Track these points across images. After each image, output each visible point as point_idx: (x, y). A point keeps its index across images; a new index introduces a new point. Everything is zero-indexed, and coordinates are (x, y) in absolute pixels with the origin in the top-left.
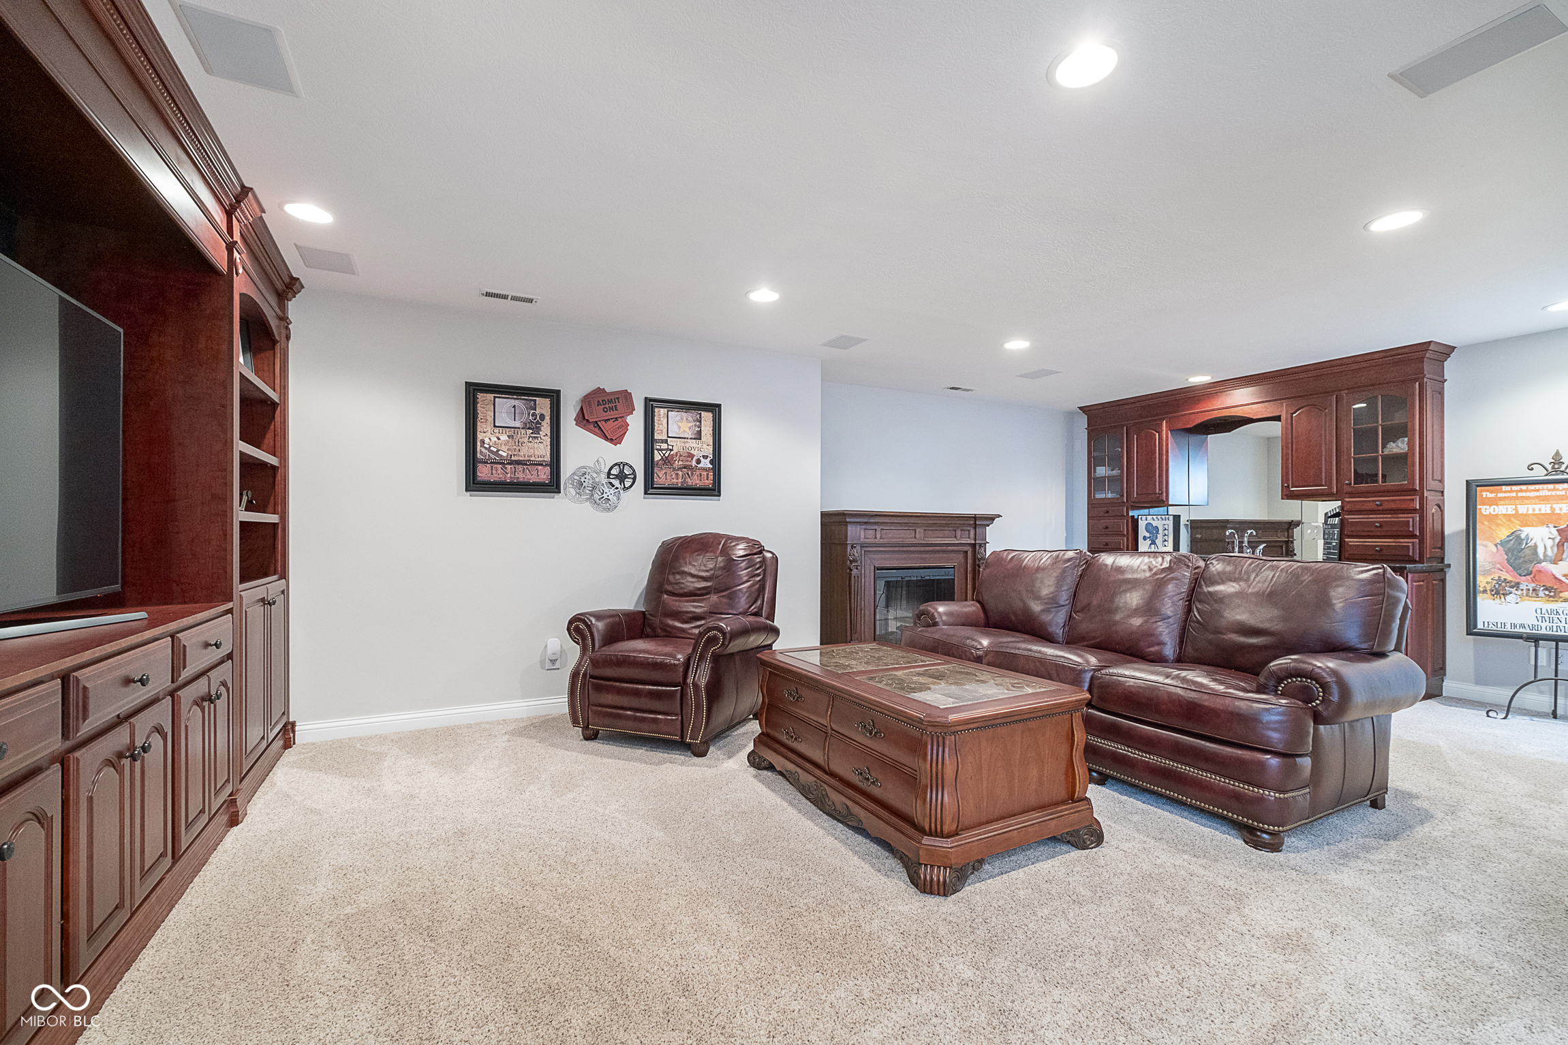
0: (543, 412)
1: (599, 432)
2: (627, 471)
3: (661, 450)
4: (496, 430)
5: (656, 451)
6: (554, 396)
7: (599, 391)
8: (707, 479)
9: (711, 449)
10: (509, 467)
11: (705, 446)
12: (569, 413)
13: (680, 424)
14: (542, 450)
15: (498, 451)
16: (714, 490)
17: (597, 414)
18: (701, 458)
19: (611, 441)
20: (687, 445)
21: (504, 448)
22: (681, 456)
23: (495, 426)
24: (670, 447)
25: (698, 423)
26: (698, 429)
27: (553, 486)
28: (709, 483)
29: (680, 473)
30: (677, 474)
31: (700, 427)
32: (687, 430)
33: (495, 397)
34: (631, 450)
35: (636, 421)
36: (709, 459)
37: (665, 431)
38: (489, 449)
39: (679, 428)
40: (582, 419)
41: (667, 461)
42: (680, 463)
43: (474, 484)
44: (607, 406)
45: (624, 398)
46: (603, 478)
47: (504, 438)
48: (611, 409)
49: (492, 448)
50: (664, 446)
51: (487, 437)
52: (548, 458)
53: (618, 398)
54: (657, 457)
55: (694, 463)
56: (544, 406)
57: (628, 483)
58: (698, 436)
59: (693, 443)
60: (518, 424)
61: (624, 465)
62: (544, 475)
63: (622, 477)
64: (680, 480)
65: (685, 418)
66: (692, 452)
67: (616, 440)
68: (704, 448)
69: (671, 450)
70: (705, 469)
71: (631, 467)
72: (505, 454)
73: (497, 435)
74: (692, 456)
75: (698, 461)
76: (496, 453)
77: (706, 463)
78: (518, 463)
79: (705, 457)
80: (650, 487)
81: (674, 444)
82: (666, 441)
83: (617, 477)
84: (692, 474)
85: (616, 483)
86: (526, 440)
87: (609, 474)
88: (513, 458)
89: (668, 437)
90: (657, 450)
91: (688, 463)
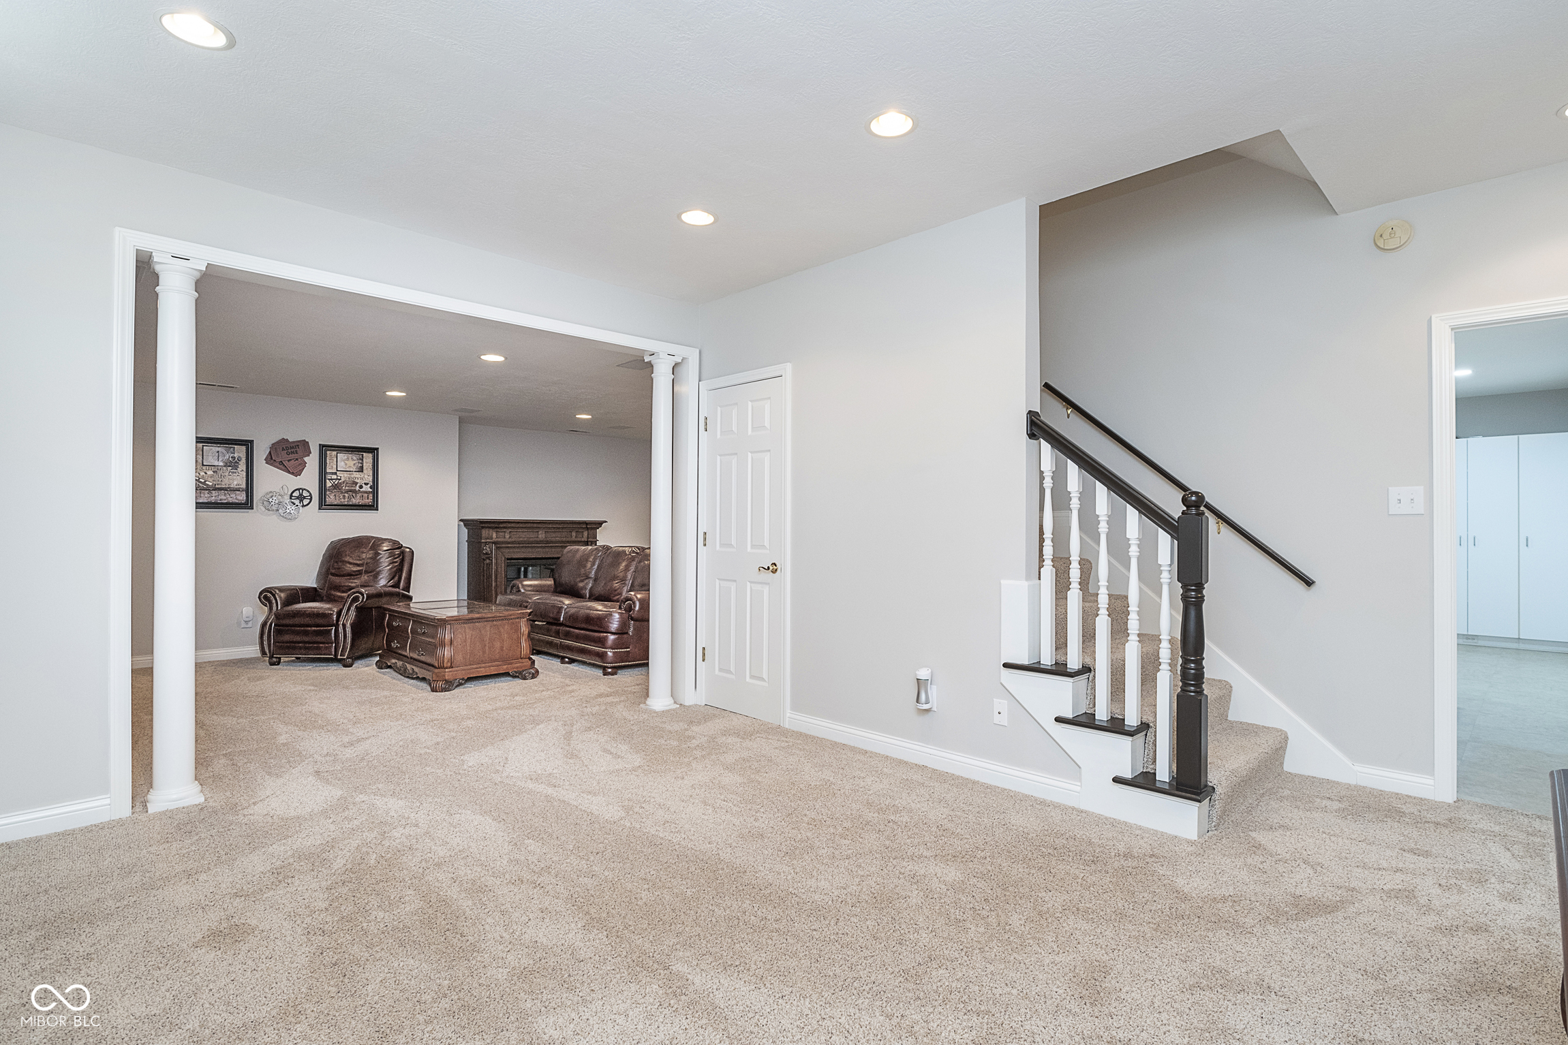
0: (242, 456)
1: (284, 468)
2: (305, 494)
3: (332, 479)
4: (204, 468)
5: (327, 481)
6: (248, 444)
7: (284, 441)
8: (368, 499)
9: (371, 478)
10: (214, 492)
11: (366, 476)
12: (260, 454)
13: (346, 462)
14: (239, 480)
15: (205, 481)
16: (373, 507)
17: (284, 456)
18: (363, 485)
19: (293, 474)
20: (352, 476)
21: (210, 479)
22: (347, 483)
23: (203, 465)
24: (339, 478)
25: (361, 461)
26: (360, 465)
27: (248, 505)
28: (369, 501)
29: (347, 495)
30: (344, 496)
31: (362, 464)
32: (352, 466)
33: (203, 446)
34: (309, 479)
35: (312, 461)
36: (369, 485)
37: (335, 467)
39: (346, 464)
40: (270, 460)
41: (335, 487)
42: (347, 488)
44: (290, 451)
45: (304, 446)
46: (287, 499)
47: (210, 473)
48: (292, 453)
49: (201, 480)
50: (334, 477)
52: (244, 486)
53: (298, 446)
54: (329, 484)
55: (357, 488)
56: (240, 452)
57: (306, 502)
58: (361, 470)
59: (357, 475)
60: (221, 464)
61: (303, 490)
62: (242, 497)
63: (301, 498)
64: (347, 500)
65: (350, 458)
66: (356, 480)
67: (297, 473)
68: (367, 476)
69: (340, 479)
70: (366, 492)
71: (308, 491)
72: (210, 484)
73: (205, 471)
74: (357, 483)
75: (361, 487)
76: (204, 483)
77: (367, 488)
78: (221, 489)
79: (366, 484)
80: (323, 505)
81: (342, 475)
82: (336, 474)
83: (297, 498)
84: (356, 496)
85: (297, 502)
86: (227, 474)
87: (291, 496)
88: (217, 486)
89: (337, 470)
90: (329, 479)
91: (353, 488)
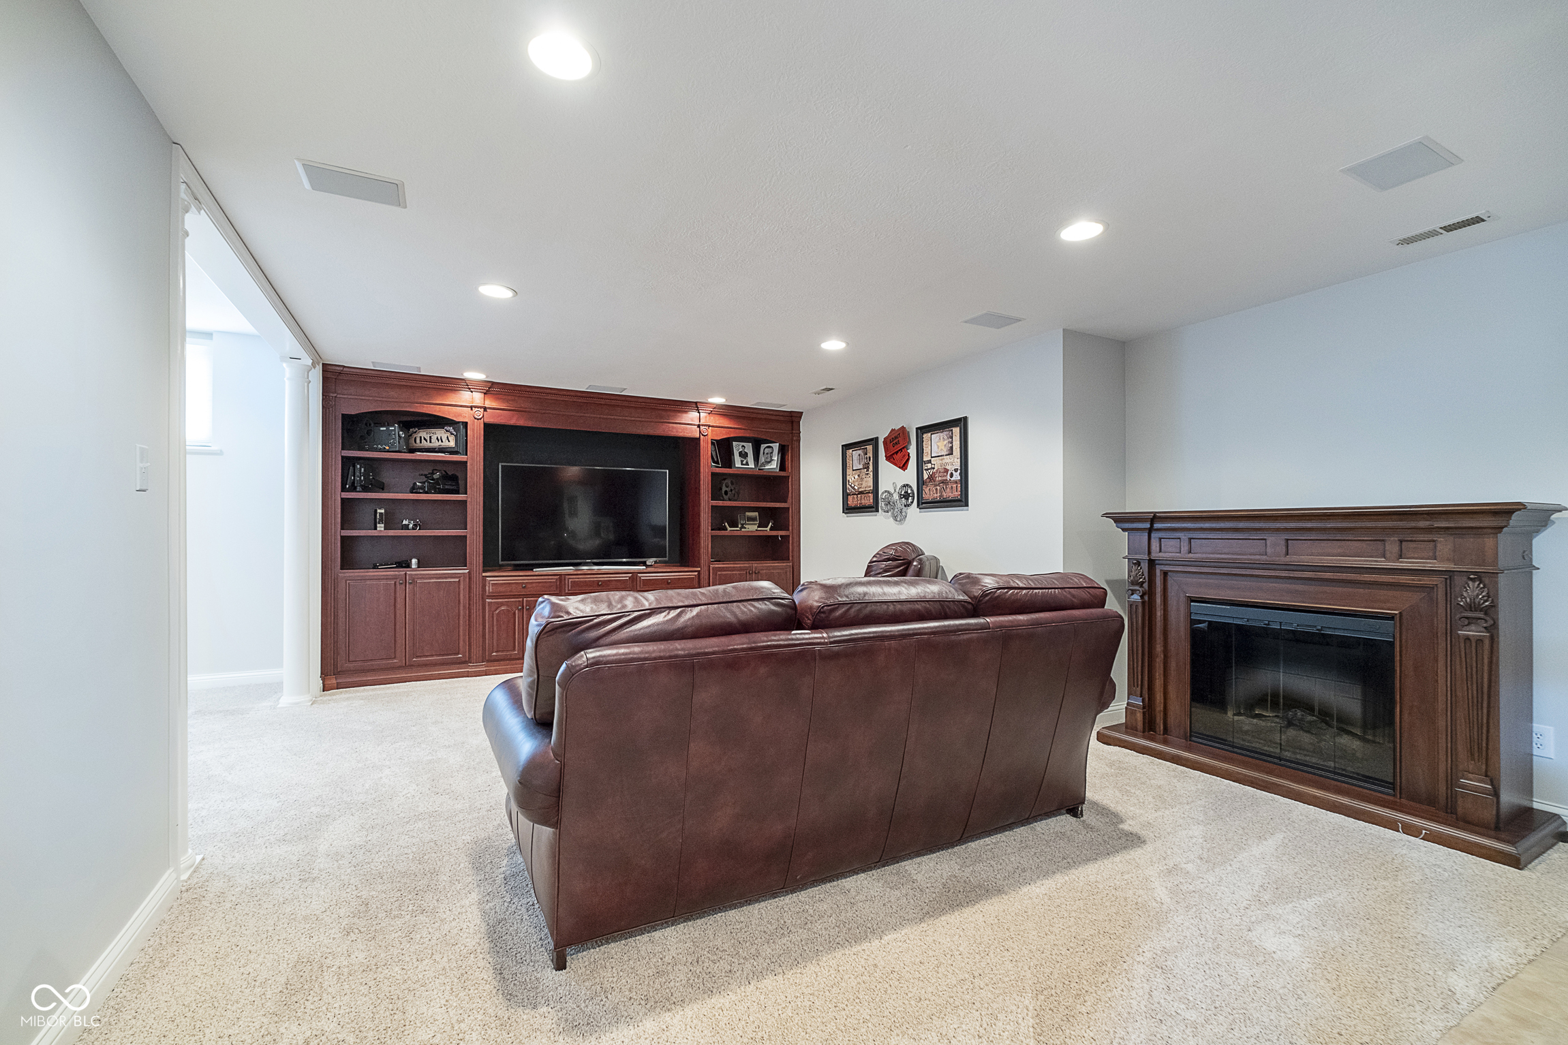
0: (871, 456)
1: (895, 462)
2: (909, 491)
3: (928, 470)
4: (854, 473)
5: (924, 471)
6: (874, 442)
7: (894, 431)
8: (957, 491)
9: (959, 461)
10: (859, 496)
11: (955, 460)
12: (881, 453)
13: (938, 444)
14: (868, 483)
15: (855, 486)
16: (962, 501)
17: (891, 449)
18: (954, 472)
19: (900, 468)
20: (944, 461)
21: (856, 484)
22: (940, 472)
23: (854, 470)
24: (933, 466)
25: (951, 440)
26: (949, 445)
27: (873, 508)
28: (956, 494)
29: (938, 488)
30: (936, 489)
31: (952, 443)
32: (943, 448)
33: (852, 451)
34: (910, 473)
35: (913, 449)
36: (959, 472)
37: (930, 453)
38: (851, 486)
39: (938, 447)
40: (887, 455)
41: (929, 479)
42: (940, 478)
43: (848, 509)
44: (895, 442)
45: (905, 432)
46: (897, 498)
47: (857, 477)
48: (897, 443)
50: (929, 466)
51: (851, 477)
52: (872, 488)
53: (900, 434)
54: (926, 476)
55: (948, 477)
56: (871, 450)
57: (910, 501)
58: (950, 451)
59: (948, 459)
60: (861, 467)
61: (906, 487)
62: (869, 500)
63: (906, 496)
64: (938, 495)
65: (941, 438)
66: (947, 467)
67: (904, 467)
68: (954, 462)
69: (934, 468)
70: (956, 482)
71: (910, 487)
72: (857, 488)
73: (855, 476)
74: (947, 471)
75: (952, 475)
76: (853, 488)
77: (957, 476)
78: (862, 493)
79: (956, 470)
80: (924, 504)
81: (935, 463)
82: (930, 461)
83: (904, 496)
84: (946, 488)
85: (903, 501)
86: (865, 476)
87: (900, 495)
88: (860, 490)
89: (932, 457)
90: (925, 470)
91: (944, 478)
